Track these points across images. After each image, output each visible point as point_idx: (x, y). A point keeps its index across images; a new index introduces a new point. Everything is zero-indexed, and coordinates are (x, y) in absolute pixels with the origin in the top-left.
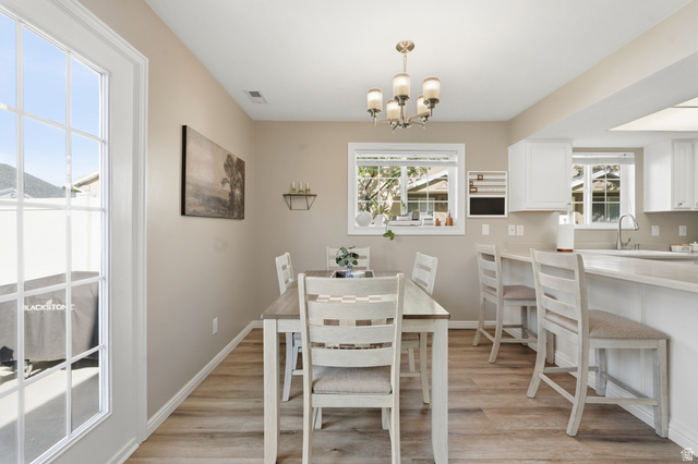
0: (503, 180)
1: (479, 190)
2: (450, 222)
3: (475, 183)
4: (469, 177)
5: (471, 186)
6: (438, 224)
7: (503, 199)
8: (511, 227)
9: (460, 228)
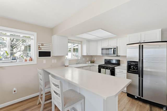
0: (50, 46)
1: (42, 49)
2: (31, 60)
3: (40, 46)
4: (38, 44)
5: (39, 47)
6: (26, 61)
7: (50, 52)
8: (53, 60)
9: (35, 61)
